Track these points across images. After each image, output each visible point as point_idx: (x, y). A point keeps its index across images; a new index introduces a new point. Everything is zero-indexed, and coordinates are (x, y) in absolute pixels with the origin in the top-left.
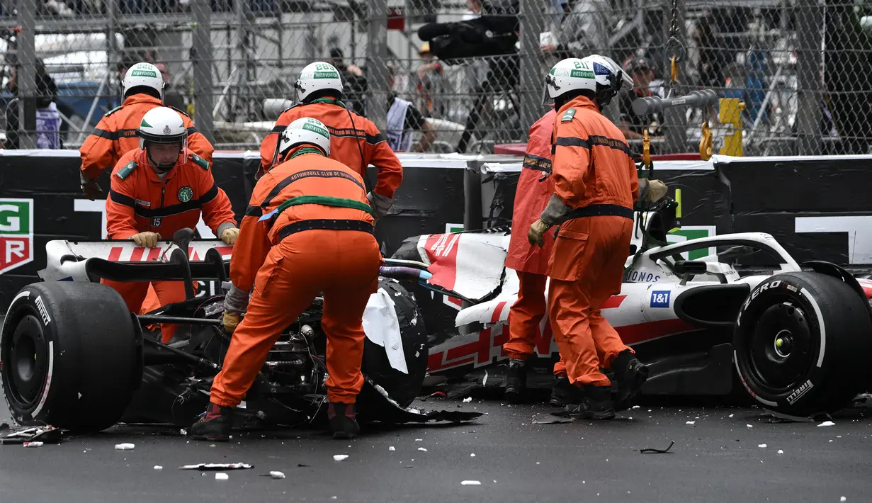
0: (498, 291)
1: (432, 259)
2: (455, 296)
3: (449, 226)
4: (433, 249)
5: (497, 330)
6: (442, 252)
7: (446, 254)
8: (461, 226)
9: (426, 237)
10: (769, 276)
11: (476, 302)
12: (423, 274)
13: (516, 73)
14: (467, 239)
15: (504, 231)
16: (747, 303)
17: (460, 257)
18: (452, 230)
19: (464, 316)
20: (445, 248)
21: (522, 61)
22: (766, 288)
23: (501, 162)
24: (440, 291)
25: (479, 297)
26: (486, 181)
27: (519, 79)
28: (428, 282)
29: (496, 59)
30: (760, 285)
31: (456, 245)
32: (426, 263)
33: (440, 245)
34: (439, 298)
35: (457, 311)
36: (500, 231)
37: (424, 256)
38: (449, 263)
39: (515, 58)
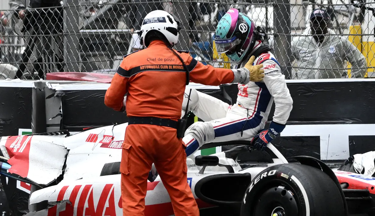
0: (60, 178)
1: (11, 154)
2: (25, 181)
3: (21, 131)
4: (11, 147)
5: (61, 207)
6: (18, 149)
7: (21, 151)
8: (30, 130)
9: (6, 138)
10: (265, 168)
11: (44, 186)
12: (4, 165)
13: (61, 20)
14: (37, 139)
15: (65, 134)
16: (251, 187)
17: (32, 153)
18: (23, 133)
19: (36, 197)
20: (21, 146)
21: (65, 12)
22: (265, 176)
23: (60, 83)
24: (14, 178)
25: (46, 183)
26: (50, 97)
27: (62, 25)
28: (8, 171)
29: (46, 10)
30: (260, 174)
31: (29, 144)
32: (6, 157)
33: (16, 144)
34: (13, 182)
35: (28, 196)
36: (62, 134)
37: (4, 152)
38: (24, 157)
39: (60, 9)
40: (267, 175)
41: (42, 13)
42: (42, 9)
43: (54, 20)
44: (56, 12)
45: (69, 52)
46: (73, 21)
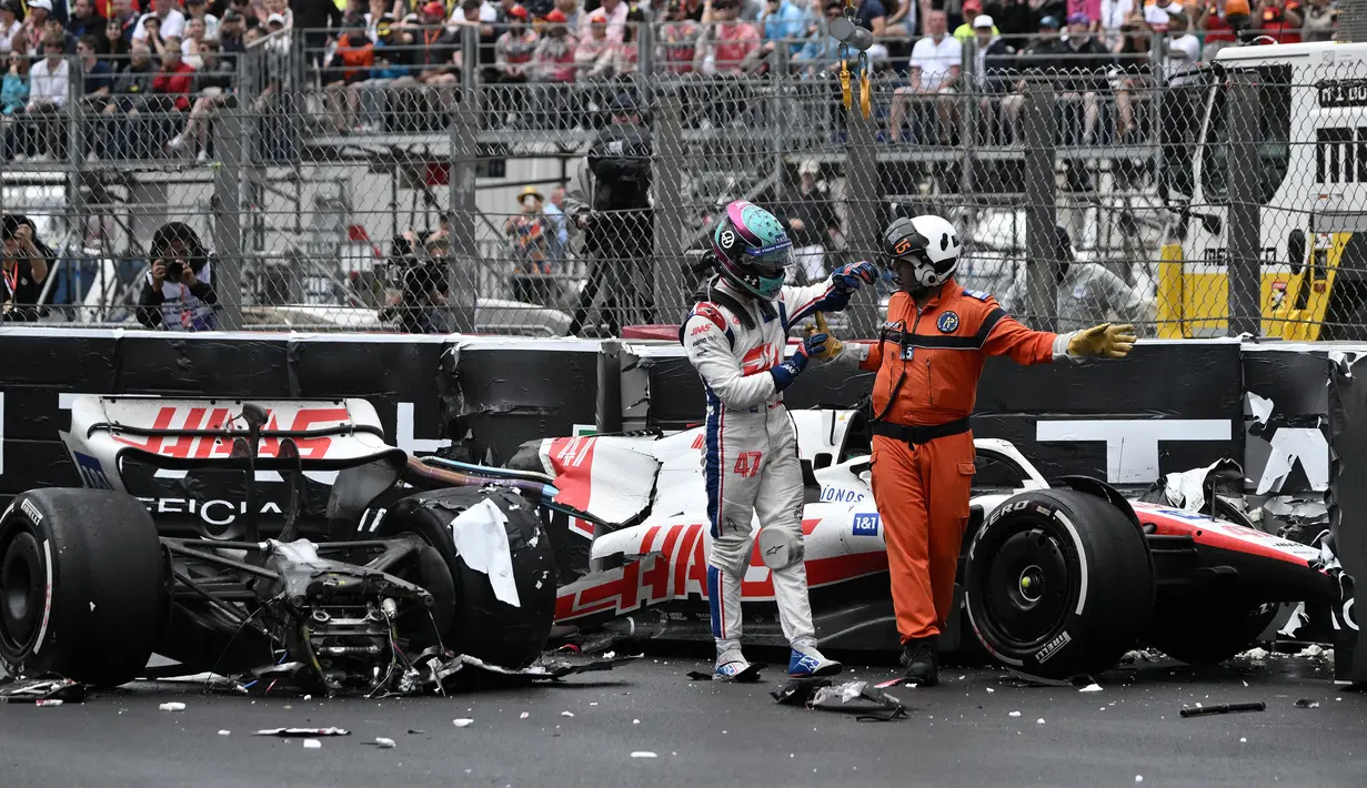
0: (646, 512)
1: (559, 470)
2: (584, 516)
3: (577, 428)
4: (560, 456)
5: (648, 564)
6: (573, 460)
7: (577, 463)
8: (593, 428)
9: (551, 441)
10: (1009, 496)
11: (617, 527)
12: (547, 490)
13: (649, 233)
14: (606, 443)
15: (654, 434)
16: (983, 530)
17: (596, 469)
18: (581, 433)
19: (602, 546)
20: (576, 456)
21: (657, 218)
22: (1009, 510)
23: (647, 345)
24: (563, 512)
25: (621, 520)
26: (628, 369)
27: (652, 242)
28: (553, 500)
29: (622, 214)
30: (1001, 507)
31: (590, 452)
32: (551, 474)
33: (568, 452)
34: (562, 518)
35: (589, 543)
36: (649, 434)
37: (547, 465)
38: (582, 475)
39: (648, 213)
40: (1012, 509)
41: (617, 221)
42: (617, 212)
43: (637, 233)
44: (640, 219)
45: (663, 289)
46: (670, 234)
